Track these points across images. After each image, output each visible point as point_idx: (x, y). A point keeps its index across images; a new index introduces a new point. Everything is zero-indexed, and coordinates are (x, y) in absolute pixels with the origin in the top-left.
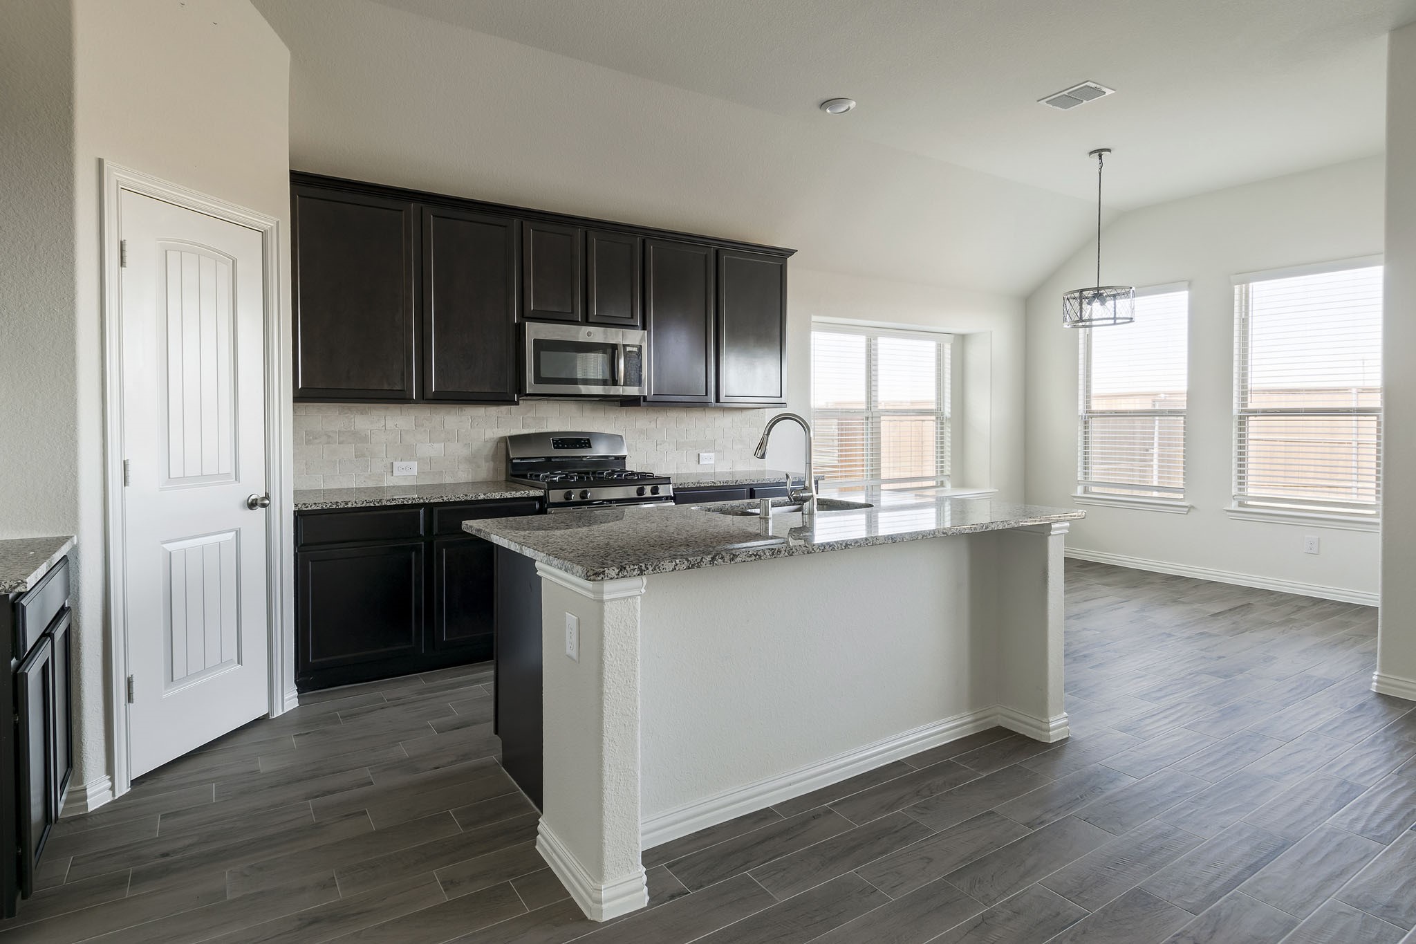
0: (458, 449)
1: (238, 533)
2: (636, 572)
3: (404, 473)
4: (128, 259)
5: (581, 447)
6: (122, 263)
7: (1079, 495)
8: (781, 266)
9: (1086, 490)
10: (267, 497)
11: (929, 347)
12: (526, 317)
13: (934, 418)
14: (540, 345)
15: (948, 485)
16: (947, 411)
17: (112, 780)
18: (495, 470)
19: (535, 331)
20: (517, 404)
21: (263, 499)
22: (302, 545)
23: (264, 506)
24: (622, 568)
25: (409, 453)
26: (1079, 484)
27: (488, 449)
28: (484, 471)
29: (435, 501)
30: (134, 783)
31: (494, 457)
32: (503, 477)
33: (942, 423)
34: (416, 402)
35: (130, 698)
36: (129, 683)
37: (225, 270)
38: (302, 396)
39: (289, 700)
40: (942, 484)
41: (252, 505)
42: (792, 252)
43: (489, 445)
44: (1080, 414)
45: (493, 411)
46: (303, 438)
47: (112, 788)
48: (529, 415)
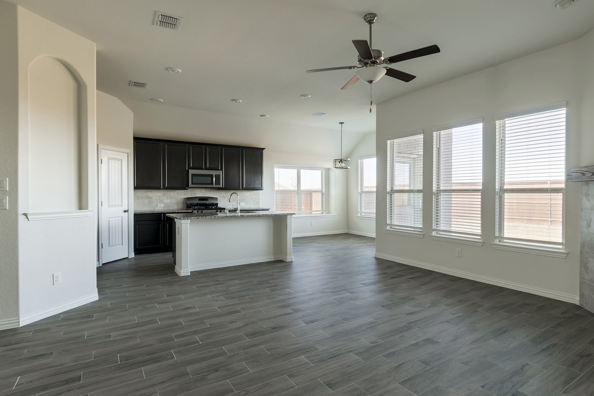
0: (174, 201)
1: (122, 217)
2: (187, 219)
3: (160, 206)
4: (102, 163)
5: (205, 200)
6: (101, 163)
7: (359, 216)
8: (261, 152)
9: (361, 215)
10: (128, 210)
11: (319, 172)
12: (190, 168)
13: (320, 193)
14: (193, 175)
15: (324, 213)
16: (324, 191)
17: (99, 262)
18: (183, 206)
19: (191, 172)
20: (187, 189)
21: (127, 210)
22: (136, 221)
23: (127, 212)
24: (184, 218)
25: (161, 202)
26: (359, 213)
27: (181, 201)
28: (181, 206)
29: (165, 212)
30: (103, 264)
31: (183, 203)
32: (185, 208)
33: (323, 195)
34: (162, 189)
35: (102, 248)
36: (102, 244)
37: (120, 162)
38: (136, 188)
39: (132, 255)
40: (323, 213)
41: (125, 212)
42: (264, 149)
43: (182, 200)
44: (359, 192)
45: (183, 191)
46: (136, 198)
47: (99, 264)
48: (192, 192)
